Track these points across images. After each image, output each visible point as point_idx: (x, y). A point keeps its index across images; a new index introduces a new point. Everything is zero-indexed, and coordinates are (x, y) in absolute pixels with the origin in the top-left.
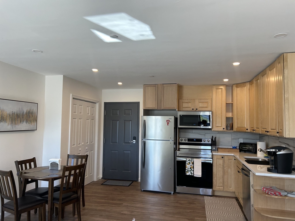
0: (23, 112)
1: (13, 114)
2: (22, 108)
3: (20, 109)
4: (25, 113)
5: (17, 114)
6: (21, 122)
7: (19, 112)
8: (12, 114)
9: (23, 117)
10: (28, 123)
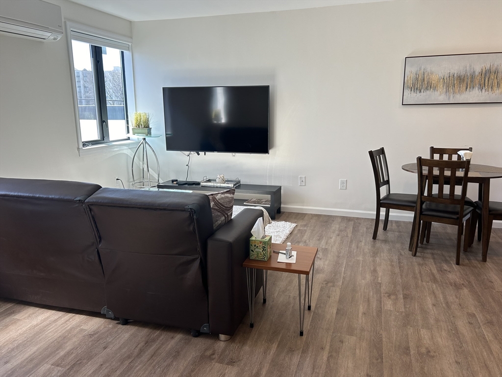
0: (474, 72)
1: (451, 77)
2: (470, 66)
3: (466, 67)
4: (477, 73)
5: (459, 77)
6: (467, 88)
7: (463, 73)
8: (449, 76)
9: (472, 81)
10: (483, 91)
